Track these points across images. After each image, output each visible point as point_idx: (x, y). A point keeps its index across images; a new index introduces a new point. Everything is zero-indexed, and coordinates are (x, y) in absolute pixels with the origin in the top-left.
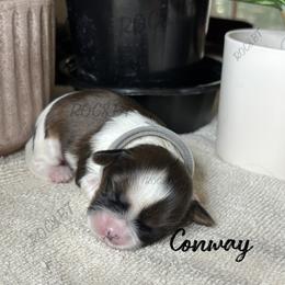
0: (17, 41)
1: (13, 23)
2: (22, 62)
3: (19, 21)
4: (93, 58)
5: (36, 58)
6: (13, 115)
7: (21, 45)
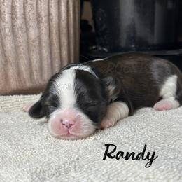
0: (51, 17)
1: (48, 5)
2: (54, 31)
3: (53, 5)
4: (106, 36)
5: (64, 30)
6: (48, 65)
7: (54, 20)
